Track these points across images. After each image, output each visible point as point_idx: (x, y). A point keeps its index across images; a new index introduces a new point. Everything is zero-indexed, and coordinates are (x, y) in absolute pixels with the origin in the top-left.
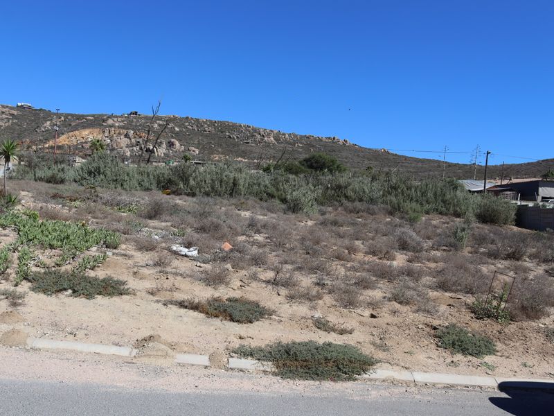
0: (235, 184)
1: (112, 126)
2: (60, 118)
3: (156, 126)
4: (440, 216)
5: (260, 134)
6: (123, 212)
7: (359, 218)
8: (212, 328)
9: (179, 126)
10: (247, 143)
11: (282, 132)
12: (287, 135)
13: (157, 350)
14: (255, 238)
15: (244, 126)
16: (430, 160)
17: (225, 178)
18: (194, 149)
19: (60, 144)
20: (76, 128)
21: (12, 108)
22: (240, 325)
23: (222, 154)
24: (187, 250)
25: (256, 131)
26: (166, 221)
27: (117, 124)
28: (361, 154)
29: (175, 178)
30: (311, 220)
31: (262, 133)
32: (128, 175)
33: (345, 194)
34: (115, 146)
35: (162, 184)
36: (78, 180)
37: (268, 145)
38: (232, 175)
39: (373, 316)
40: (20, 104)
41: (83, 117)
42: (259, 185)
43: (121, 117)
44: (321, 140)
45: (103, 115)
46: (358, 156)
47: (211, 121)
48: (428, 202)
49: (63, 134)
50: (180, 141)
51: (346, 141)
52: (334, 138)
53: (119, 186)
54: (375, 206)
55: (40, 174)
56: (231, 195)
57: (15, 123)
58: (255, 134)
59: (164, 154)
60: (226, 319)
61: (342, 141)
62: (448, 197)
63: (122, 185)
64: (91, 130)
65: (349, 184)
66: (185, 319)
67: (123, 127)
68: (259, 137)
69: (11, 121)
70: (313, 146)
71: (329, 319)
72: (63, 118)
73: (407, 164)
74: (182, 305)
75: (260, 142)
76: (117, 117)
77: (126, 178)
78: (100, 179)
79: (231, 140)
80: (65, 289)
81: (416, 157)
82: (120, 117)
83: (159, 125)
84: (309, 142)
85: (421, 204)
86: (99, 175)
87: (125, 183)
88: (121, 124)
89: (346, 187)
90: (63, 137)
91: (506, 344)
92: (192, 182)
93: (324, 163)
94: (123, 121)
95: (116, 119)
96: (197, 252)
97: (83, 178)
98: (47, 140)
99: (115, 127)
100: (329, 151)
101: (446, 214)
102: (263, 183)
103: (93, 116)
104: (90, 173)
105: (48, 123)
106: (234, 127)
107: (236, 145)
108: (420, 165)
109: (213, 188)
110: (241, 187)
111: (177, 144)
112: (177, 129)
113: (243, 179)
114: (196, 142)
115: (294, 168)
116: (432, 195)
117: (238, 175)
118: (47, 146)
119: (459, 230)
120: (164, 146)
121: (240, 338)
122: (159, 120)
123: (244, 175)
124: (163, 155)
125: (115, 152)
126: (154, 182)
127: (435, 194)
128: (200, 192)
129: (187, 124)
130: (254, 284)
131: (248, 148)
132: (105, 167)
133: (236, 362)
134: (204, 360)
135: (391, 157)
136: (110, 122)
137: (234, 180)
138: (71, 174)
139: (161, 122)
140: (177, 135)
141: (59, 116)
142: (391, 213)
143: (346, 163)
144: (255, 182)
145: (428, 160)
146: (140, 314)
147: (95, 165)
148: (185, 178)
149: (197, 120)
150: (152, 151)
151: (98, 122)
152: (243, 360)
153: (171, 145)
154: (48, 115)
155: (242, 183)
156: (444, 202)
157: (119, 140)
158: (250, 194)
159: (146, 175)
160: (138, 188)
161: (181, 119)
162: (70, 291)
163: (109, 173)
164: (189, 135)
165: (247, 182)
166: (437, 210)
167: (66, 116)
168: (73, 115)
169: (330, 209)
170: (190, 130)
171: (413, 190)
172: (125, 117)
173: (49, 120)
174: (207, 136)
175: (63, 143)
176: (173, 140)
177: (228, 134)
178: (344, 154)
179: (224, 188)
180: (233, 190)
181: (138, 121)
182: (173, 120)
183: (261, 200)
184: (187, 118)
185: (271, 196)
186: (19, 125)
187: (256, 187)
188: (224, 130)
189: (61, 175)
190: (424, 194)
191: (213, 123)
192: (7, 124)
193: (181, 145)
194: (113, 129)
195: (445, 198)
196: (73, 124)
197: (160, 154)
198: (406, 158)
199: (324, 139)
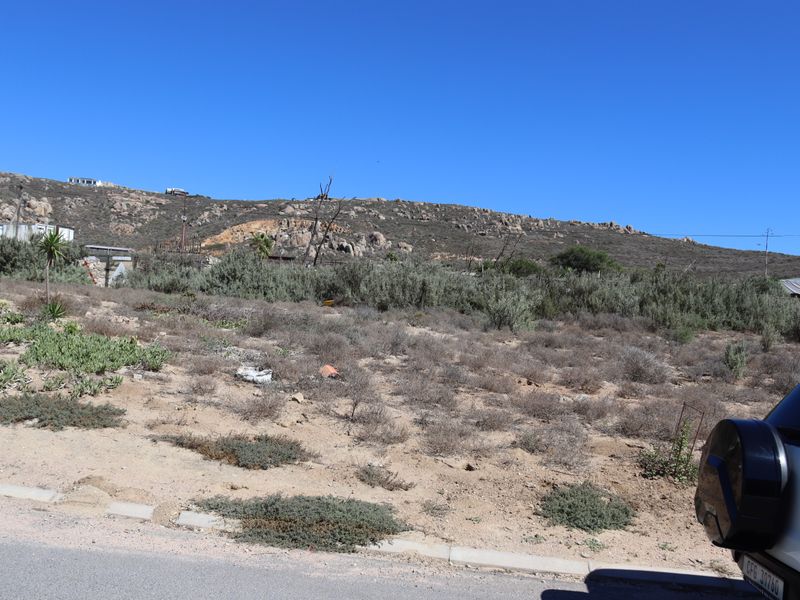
0: (424, 288)
1: (290, 216)
2: (222, 207)
3: (353, 213)
4: (733, 332)
5: (501, 221)
6: (227, 328)
7: (599, 336)
8: (200, 473)
9: (385, 214)
10: (482, 234)
11: (534, 217)
12: (541, 223)
13: (86, 496)
14: (387, 360)
15: (479, 211)
16: (759, 252)
17: (410, 282)
18: (405, 244)
19: (221, 243)
20: (243, 220)
21: (159, 196)
22: (247, 471)
23: (446, 251)
24: (257, 373)
25: (496, 216)
26: (274, 338)
27: (298, 213)
28: (651, 246)
29: (340, 283)
30: (518, 339)
31: (504, 219)
32: (274, 280)
33: (588, 302)
34: (295, 243)
35: (323, 292)
36: (205, 287)
37: (512, 237)
38: (420, 278)
39: (469, 468)
40: (169, 190)
41: (253, 204)
42: (460, 290)
43: (305, 202)
44: (592, 228)
45: (280, 201)
46: (647, 249)
47: (430, 205)
48: (714, 312)
49: (225, 228)
50: (386, 233)
51: (629, 229)
52: (611, 224)
53: (261, 295)
54: (626, 319)
55: (156, 280)
56: (418, 305)
57: (163, 216)
58: (495, 221)
59: (363, 253)
60: (230, 463)
61: (622, 227)
62: (748, 303)
63: (265, 294)
64: (263, 222)
65: (595, 288)
66: (169, 460)
67: (307, 217)
68: (500, 225)
69: (157, 213)
70: (579, 237)
71: (392, 469)
72: (225, 207)
73: (721, 260)
74: (180, 442)
75: (501, 234)
76: (299, 202)
77: (272, 284)
78: (235, 287)
79: (459, 231)
80: (31, 418)
81: (737, 249)
82: (303, 202)
83: (358, 212)
84: (573, 230)
85: (704, 316)
86: (235, 280)
87: (270, 291)
88: (305, 212)
89: (590, 293)
90: (226, 233)
91: (658, 515)
92: (363, 288)
93: (588, 261)
94: (307, 208)
95: (297, 206)
96: (270, 376)
97: (213, 285)
98: (204, 237)
99: (295, 217)
100: (604, 243)
101: (743, 330)
102: (465, 288)
103: (266, 202)
104: (222, 278)
105: (206, 214)
106: (464, 212)
107: (466, 238)
108: (742, 260)
109: (392, 297)
110: (433, 294)
111: (382, 238)
112: (382, 217)
113: (435, 283)
114: (409, 234)
115: (524, 267)
116: (721, 301)
117: (429, 278)
118: (203, 245)
119: (732, 353)
120: (364, 241)
121: (232, 488)
122: (357, 205)
123: (438, 277)
124: (361, 254)
125: (296, 251)
126: (312, 290)
127: (727, 302)
128: (374, 301)
129: (397, 210)
130: (320, 420)
131: (484, 242)
132: (244, 269)
133: (188, 518)
134: (146, 511)
135: (697, 250)
136: (289, 210)
137: (424, 284)
138: (198, 279)
139: (360, 209)
140: (384, 227)
141: (221, 204)
142: (652, 329)
143: (628, 259)
144: (455, 287)
145: (754, 252)
146: (108, 451)
147: (229, 266)
148: (354, 282)
149: (411, 204)
150: (347, 250)
151: (274, 210)
152: (202, 515)
153: (373, 239)
154: (206, 203)
155: (434, 289)
156: (741, 311)
157: (301, 235)
158: (446, 304)
159: (300, 280)
160: (288, 298)
161: (388, 203)
162: (36, 420)
163: (247, 277)
164: (399, 225)
165: (443, 286)
166: (729, 324)
167: (230, 204)
168: (239, 202)
169: (560, 324)
170: (402, 219)
171: (691, 295)
172: (311, 203)
173: (207, 210)
174: (425, 226)
175: (225, 240)
176: (375, 233)
177: (454, 222)
178: (626, 247)
179: (408, 295)
180: (421, 298)
181: (327, 208)
182: (377, 204)
183: (462, 312)
184: (397, 201)
185: (477, 306)
186: (168, 219)
187: (455, 295)
188: (449, 216)
189: (184, 281)
190: (709, 300)
191: (433, 208)
192: (152, 218)
193: (388, 240)
194: (293, 220)
195: (744, 306)
196: (239, 215)
197: (357, 253)
198: (720, 250)
199: (596, 226)
